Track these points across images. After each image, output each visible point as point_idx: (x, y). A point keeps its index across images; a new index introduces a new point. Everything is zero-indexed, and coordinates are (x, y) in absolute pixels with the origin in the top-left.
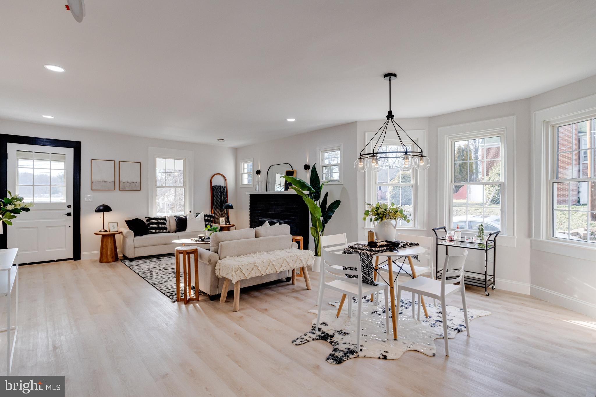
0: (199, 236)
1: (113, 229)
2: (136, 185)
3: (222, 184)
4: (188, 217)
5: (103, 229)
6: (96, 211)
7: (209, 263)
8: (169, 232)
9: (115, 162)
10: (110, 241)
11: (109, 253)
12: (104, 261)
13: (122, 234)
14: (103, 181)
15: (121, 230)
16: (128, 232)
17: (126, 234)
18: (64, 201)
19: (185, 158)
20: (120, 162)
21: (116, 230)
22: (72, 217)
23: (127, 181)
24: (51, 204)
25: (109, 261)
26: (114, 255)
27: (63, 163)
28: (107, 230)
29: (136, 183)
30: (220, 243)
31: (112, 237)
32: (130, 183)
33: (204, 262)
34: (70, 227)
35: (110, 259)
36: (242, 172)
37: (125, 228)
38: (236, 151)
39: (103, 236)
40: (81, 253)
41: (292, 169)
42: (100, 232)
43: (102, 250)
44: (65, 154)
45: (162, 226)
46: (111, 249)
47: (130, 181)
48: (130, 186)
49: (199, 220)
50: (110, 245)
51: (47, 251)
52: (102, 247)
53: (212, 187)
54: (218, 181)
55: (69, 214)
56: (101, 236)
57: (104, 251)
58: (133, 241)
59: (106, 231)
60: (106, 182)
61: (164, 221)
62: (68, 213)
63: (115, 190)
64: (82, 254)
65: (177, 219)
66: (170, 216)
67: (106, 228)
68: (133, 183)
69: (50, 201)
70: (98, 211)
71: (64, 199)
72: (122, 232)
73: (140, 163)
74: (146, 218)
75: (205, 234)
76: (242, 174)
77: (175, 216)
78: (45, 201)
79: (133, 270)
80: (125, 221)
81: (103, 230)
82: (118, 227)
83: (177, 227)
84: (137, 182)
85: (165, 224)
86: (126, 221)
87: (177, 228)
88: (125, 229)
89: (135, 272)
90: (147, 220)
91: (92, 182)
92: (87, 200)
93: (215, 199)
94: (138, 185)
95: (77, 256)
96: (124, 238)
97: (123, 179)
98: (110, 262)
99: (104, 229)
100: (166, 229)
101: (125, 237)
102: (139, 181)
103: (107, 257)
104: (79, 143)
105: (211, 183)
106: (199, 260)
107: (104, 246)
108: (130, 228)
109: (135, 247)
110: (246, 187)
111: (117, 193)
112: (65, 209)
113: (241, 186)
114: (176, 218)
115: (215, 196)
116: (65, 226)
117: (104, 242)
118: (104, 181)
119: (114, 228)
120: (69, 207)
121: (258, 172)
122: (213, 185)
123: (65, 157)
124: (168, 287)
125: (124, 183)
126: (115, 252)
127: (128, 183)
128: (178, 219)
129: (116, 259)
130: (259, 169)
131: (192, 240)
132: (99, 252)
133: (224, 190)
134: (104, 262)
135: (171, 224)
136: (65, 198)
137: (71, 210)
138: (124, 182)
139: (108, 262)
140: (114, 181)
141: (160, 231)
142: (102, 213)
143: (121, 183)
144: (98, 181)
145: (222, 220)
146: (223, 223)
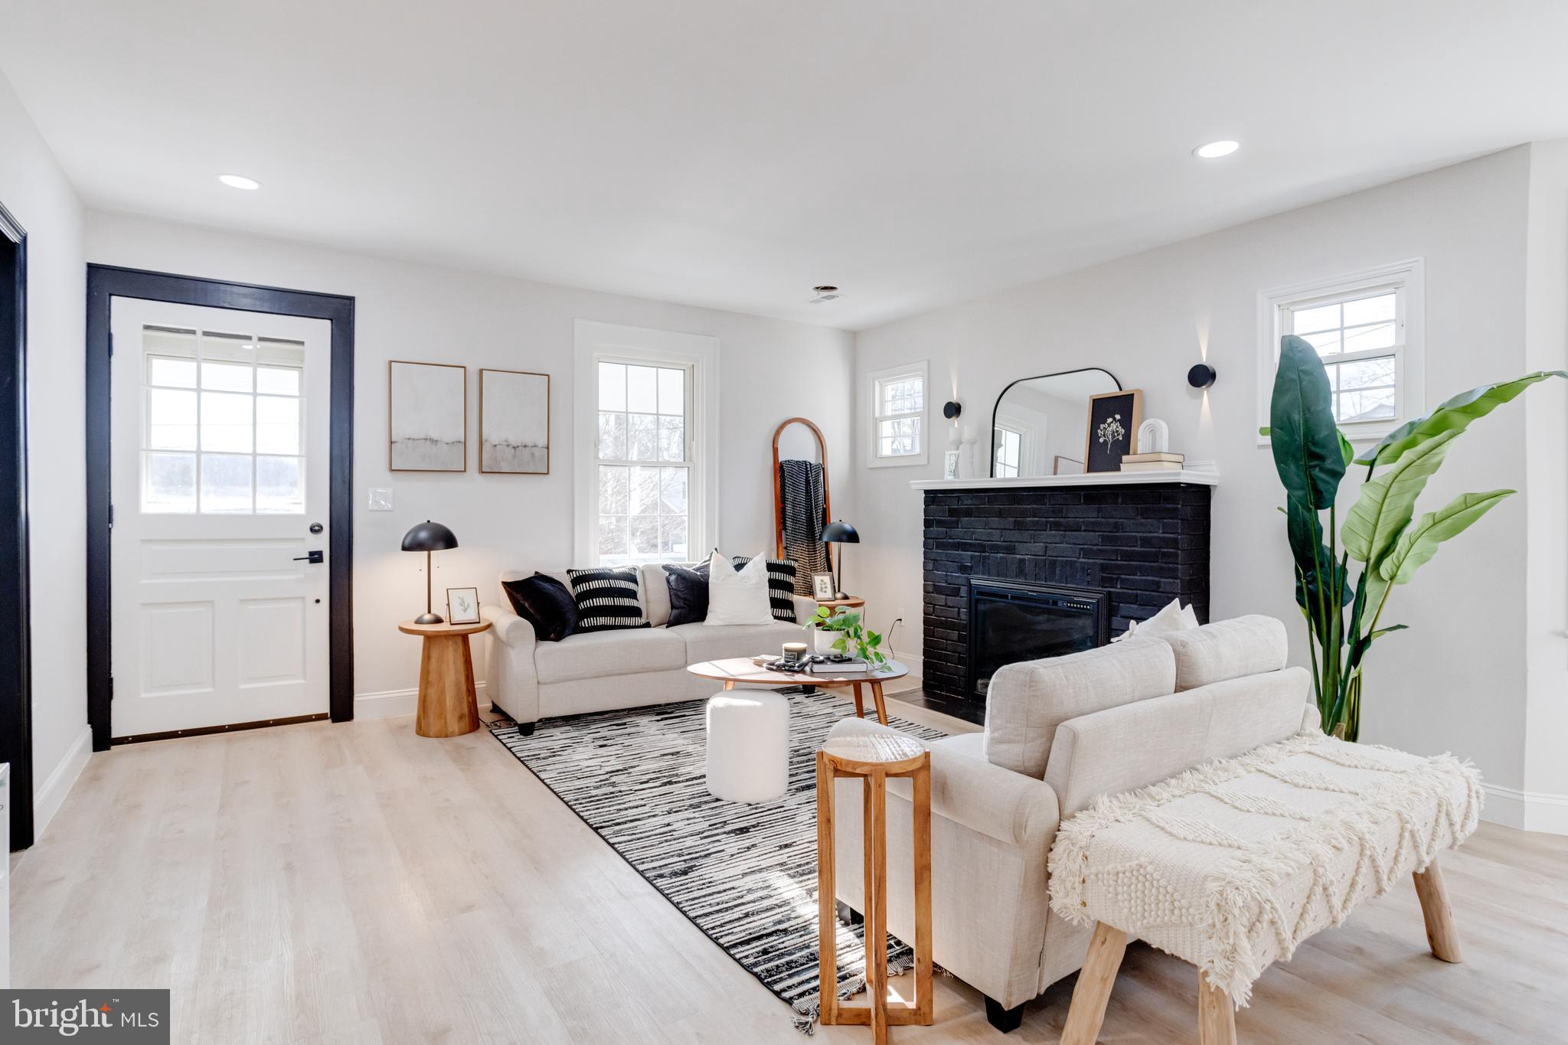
0: (787, 650)
1: (462, 615)
2: (533, 455)
3: (810, 456)
4: (711, 570)
5: (429, 612)
6: (404, 548)
7: (1017, 838)
8: (647, 625)
9: (465, 371)
10: (451, 656)
11: (449, 702)
12: (433, 730)
13: (494, 634)
14: (426, 439)
15: (489, 614)
16: (514, 627)
17: (507, 633)
18: (300, 510)
19: (690, 364)
20: (481, 371)
21: (471, 615)
22: (324, 567)
23: (506, 441)
24: (255, 519)
25: (451, 730)
26: (466, 711)
27: (294, 375)
28: (443, 615)
29: (535, 446)
30: (1060, 731)
31: (460, 641)
32: (514, 448)
33: (956, 820)
34: (318, 601)
35: (454, 725)
36: (877, 414)
37: (500, 607)
38: (853, 338)
39: (430, 639)
40: (355, 696)
41: (1121, 389)
42: (419, 622)
43: (426, 689)
44: (302, 343)
45: (627, 602)
46: (457, 684)
47: (513, 441)
48: (515, 457)
49: (754, 581)
50: (452, 671)
51: (243, 687)
52: (427, 679)
53: (778, 466)
54: (798, 448)
55: (315, 557)
56: (422, 637)
57: (432, 692)
58: (531, 660)
59: (438, 621)
60: (437, 441)
61: (631, 586)
62: (311, 554)
63: (465, 471)
64: (358, 698)
65: (673, 578)
66: (647, 566)
67: (439, 610)
68: (525, 446)
69: (254, 509)
70: (412, 545)
71: (300, 504)
72: (494, 623)
73: (548, 376)
74: (569, 572)
75: (810, 640)
76: (877, 422)
77: (666, 568)
78: (236, 510)
79: (542, 781)
80: (505, 584)
81: (427, 617)
82: (478, 603)
83: (673, 607)
84: (537, 444)
85: (633, 595)
86: (508, 586)
87: (675, 612)
88: (504, 616)
89: (552, 790)
90: (575, 582)
91: (391, 442)
92: (376, 508)
93: (789, 508)
94: (540, 453)
95: (341, 707)
96: (500, 645)
97: (492, 434)
98: (453, 735)
99: (432, 612)
100: (636, 612)
101: (502, 642)
102: (543, 442)
103: (441, 715)
104: (347, 302)
105: (775, 451)
106: (933, 809)
107: (433, 677)
108: (521, 611)
109: (538, 683)
110: (899, 467)
111: (473, 484)
112: (304, 540)
113: (877, 464)
114: (667, 574)
115: (789, 497)
116: (303, 598)
117: (433, 660)
118: (431, 440)
119: (465, 610)
120: (316, 529)
121: (953, 410)
122: (782, 458)
123: (303, 352)
124: (724, 897)
125: (495, 446)
126: (469, 696)
127: (508, 446)
128: (677, 579)
129: (474, 723)
130: (954, 399)
131: (759, 664)
132: (415, 691)
133: (818, 475)
134: (431, 734)
135: (652, 596)
136: (302, 499)
137: (322, 543)
138: (496, 443)
139: (446, 736)
140: (462, 440)
141: (619, 621)
142: (426, 553)
143: (486, 447)
144: (409, 439)
145: (822, 581)
146: (826, 592)
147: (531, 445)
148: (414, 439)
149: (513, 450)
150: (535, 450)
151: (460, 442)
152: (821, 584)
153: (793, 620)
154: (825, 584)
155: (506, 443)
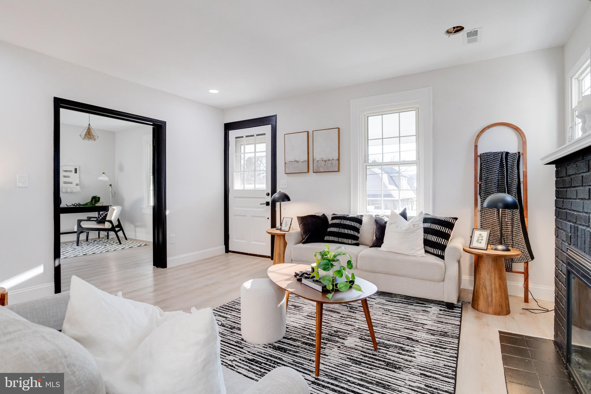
1: (284, 228)
2: (332, 163)
8: (359, 245)
9: (308, 133)
14: (295, 161)
18: (264, 188)
22: (270, 207)
23: (322, 159)
24: (255, 191)
31: (282, 237)
32: (325, 161)
34: (268, 218)
38: (562, 51)
44: (265, 134)
45: (351, 232)
47: (325, 158)
48: (325, 165)
53: (477, 157)
54: (499, 142)
55: (268, 204)
58: (290, 250)
60: (298, 161)
61: (357, 225)
62: (267, 202)
63: (308, 172)
68: (329, 160)
69: (255, 188)
73: (338, 129)
74: (334, 213)
78: (251, 188)
84: (334, 159)
85: (357, 230)
91: (285, 163)
92: (282, 187)
94: (336, 163)
97: (317, 156)
100: (357, 238)
102: (336, 157)
104: (275, 117)
105: (476, 147)
109: (292, 260)
111: (311, 177)
112: (264, 198)
119: (286, 226)
120: (268, 194)
122: (480, 152)
123: (265, 137)
125: (318, 161)
127: (322, 161)
136: (265, 184)
137: (269, 199)
140: (307, 160)
143: (315, 162)
144: (290, 162)
145: (480, 235)
146: (480, 243)
147: (331, 159)
148: (291, 162)
149: (324, 162)
150: (333, 161)
151: (306, 161)
152: (479, 237)
153: (442, 257)
154: (482, 237)
155: (322, 160)
